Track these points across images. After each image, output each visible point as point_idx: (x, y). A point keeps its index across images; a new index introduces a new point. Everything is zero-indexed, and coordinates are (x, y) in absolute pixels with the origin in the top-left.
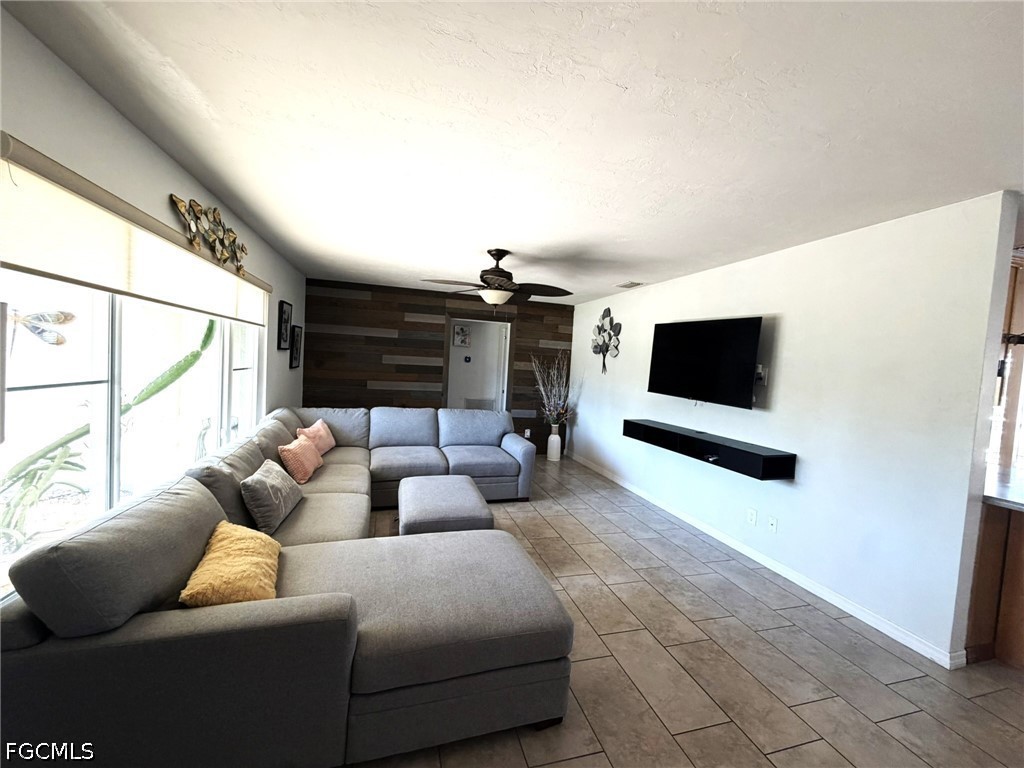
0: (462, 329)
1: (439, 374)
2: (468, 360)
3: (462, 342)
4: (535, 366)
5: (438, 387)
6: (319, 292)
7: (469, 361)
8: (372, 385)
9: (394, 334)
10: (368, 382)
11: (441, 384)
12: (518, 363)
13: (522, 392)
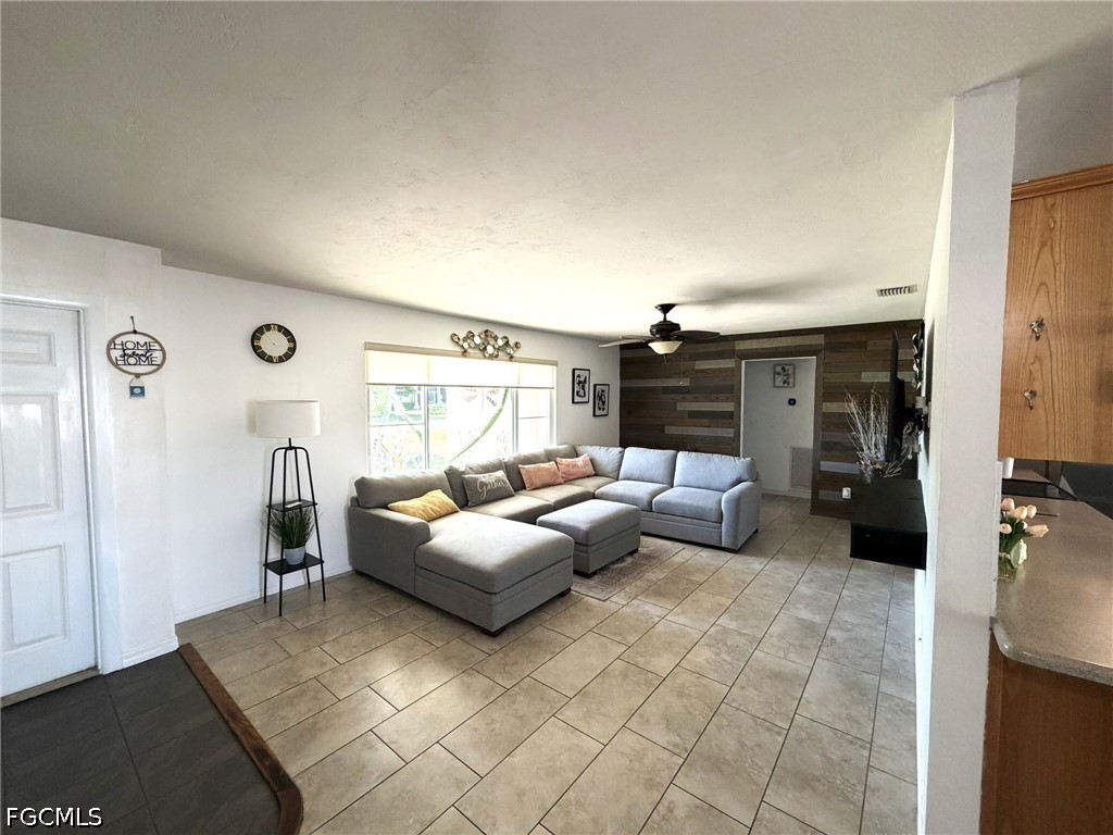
0: (783, 368)
1: (730, 418)
2: (792, 402)
3: (784, 382)
4: (852, 407)
5: (729, 433)
6: (629, 354)
7: (794, 403)
8: (670, 430)
9: (684, 383)
10: (666, 427)
11: (732, 430)
12: (827, 404)
13: (835, 440)
